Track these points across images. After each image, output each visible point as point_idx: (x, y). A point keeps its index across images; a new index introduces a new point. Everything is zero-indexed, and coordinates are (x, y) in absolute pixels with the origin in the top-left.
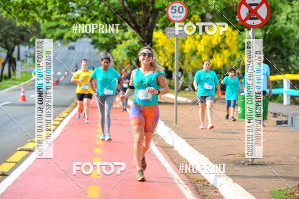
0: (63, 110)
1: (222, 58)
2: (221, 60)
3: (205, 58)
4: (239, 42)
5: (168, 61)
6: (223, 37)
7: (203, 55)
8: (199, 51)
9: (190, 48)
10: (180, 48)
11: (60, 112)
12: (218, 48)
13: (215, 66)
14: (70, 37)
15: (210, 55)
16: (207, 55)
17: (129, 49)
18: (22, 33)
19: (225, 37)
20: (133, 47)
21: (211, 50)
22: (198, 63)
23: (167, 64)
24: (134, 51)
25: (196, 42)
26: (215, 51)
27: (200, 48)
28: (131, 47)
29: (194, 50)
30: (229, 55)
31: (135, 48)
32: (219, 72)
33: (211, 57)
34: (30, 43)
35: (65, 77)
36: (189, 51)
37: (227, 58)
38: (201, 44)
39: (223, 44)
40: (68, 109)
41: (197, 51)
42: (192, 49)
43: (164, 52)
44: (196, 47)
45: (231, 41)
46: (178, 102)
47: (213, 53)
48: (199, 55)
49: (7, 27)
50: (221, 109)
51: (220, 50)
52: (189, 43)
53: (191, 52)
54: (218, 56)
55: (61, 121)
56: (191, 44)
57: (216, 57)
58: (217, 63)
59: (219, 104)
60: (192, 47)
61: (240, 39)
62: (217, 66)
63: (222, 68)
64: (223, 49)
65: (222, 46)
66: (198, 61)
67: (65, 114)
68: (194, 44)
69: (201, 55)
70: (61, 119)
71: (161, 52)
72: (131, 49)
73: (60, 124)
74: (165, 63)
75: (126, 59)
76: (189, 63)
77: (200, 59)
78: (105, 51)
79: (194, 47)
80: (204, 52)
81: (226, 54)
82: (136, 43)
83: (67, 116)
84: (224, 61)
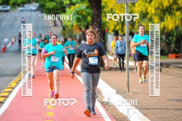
0: (12, 80)
1: (173, 20)
2: (173, 22)
7: (153, 18)
8: (150, 13)
9: (140, 11)
11: (9, 82)
12: (169, 10)
15: (161, 17)
16: (158, 17)
17: (78, 14)
20: (82, 11)
21: (162, 12)
23: (117, 28)
24: (83, 16)
25: (147, 4)
26: (167, 13)
27: (151, 11)
29: (144, 12)
31: (84, 13)
32: (172, 34)
35: (12, 43)
37: (179, 20)
38: (152, 7)
39: (175, 5)
40: (17, 79)
41: (147, 14)
42: (142, 12)
44: (147, 10)
47: (164, 14)
48: (149, 17)
50: (175, 74)
52: (139, 5)
54: (169, 18)
55: (10, 92)
56: (142, 7)
57: (167, 18)
58: (168, 25)
59: (173, 69)
60: (142, 9)
62: (168, 27)
63: (174, 31)
64: (175, 11)
65: (174, 7)
67: (13, 84)
68: (145, 6)
69: (152, 18)
70: (10, 90)
73: (9, 95)
74: (115, 27)
75: (75, 24)
79: (144, 10)
80: (155, 14)
81: (178, 15)
82: (85, 8)
83: (16, 86)
84: (176, 23)
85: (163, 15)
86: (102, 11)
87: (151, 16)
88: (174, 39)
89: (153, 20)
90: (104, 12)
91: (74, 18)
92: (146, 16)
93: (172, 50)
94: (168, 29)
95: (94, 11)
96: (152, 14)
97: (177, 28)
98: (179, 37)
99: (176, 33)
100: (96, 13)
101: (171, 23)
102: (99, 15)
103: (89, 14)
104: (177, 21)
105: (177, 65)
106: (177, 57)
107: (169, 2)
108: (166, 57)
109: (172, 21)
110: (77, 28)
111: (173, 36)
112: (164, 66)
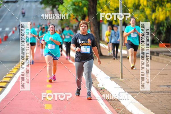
0: (13, 67)
1: (164, 11)
2: (164, 14)
3: (148, 11)
7: (145, 9)
8: (142, 5)
9: (133, 3)
10: (123, 2)
11: (11, 68)
13: (158, 19)
15: (152, 8)
16: (150, 8)
17: (75, 5)
20: (79, 3)
21: (154, 4)
22: (141, 17)
24: (79, 7)
26: (158, 5)
27: (143, 3)
28: (76, 2)
29: (137, 4)
31: (81, 4)
32: (162, 25)
33: (154, 11)
35: (13, 32)
36: (132, 5)
37: (169, 11)
40: (17, 65)
41: (139, 5)
42: (135, 3)
43: (108, 7)
44: (139, 1)
46: (123, 55)
47: (156, 6)
48: (142, 9)
50: (165, 62)
51: (163, 3)
53: (133, 6)
54: (160, 10)
55: (11, 78)
57: (158, 10)
58: (159, 16)
59: (163, 57)
63: (165, 21)
64: (166, 3)
66: (141, 15)
67: (15, 71)
69: (144, 9)
70: (11, 75)
71: (105, 7)
72: (76, 4)
73: (10, 81)
77: (143, 13)
78: (51, 7)
79: (137, 2)
80: (146, 6)
81: (169, 7)
83: (17, 72)
84: (166, 14)
85: (154, 7)
86: (98, 2)
87: (143, 8)
88: (165, 29)
89: (145, 11)
90: (99, 4)
91: (71, 8)
92: (139, 8)
93: (162, 39)
94: (159, 20)
95: (90, 2)
96: (144, 5)
97: (167, 19)
98: (169, 27)
99: (167, 24)
100: (92, 4)
101: (162, 14)
102: (94, 6)
103: (85, 5)
104: (168, 12)
105: (167, 54)
106: (167, 46)
108: (156, 46)
109: (162, 13)
110: (74, 19)
111: (164, 26)
112: (155, 54)
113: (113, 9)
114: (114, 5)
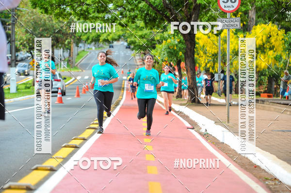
1: (266, 58)
4: (285, 42)
5: (208, 62)
6: (269, 36)
9: (233, 48)
10: (221, 48)
12: (262, 48)
14: (106, 39)
17: (169, 48)
18: (56, 35)
19: (270, 36)
23: (208, 65)
24: (174, 50)
26: (259, 51)
28: (171, 46)
29: (236, 50)
30: (275, 56)
31: (175, 48)
32: (264, 74)
34: (65, 45)
37: (272, 59)
39: (268, 44)
43: (205, 53)
45: (276, 40)
49: (41, 29)
51: (265, 50)
53: (233, 53)
54: (262, 56)
58: (261, 64)
61: (287, 38)
62: (261, 66)
65: (267, 46)
71: (201, 53)
72: (171, 48)
74: (206, 65)
76: (232, 64)
79: (236, 47)
81: (271, 54)
82: (177, 43)
84: (268, 62)
88: (267, 78)
94: (260, 68)
98: (271, 76)
99: (269, 72)
100: (189, 46)
101: (264, 62)
103: (180, 49)
104: (270, 59)
106: (269, 96)
107: (262, 40)
108: (258, 96)
109: (265, 60)
113: (211, 55)
114: (212, 51)
